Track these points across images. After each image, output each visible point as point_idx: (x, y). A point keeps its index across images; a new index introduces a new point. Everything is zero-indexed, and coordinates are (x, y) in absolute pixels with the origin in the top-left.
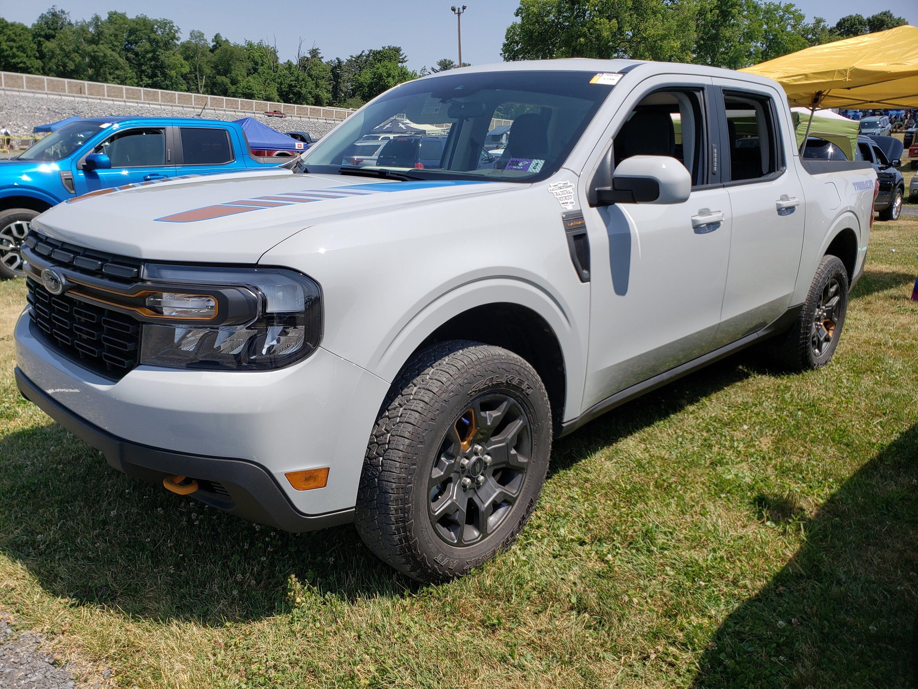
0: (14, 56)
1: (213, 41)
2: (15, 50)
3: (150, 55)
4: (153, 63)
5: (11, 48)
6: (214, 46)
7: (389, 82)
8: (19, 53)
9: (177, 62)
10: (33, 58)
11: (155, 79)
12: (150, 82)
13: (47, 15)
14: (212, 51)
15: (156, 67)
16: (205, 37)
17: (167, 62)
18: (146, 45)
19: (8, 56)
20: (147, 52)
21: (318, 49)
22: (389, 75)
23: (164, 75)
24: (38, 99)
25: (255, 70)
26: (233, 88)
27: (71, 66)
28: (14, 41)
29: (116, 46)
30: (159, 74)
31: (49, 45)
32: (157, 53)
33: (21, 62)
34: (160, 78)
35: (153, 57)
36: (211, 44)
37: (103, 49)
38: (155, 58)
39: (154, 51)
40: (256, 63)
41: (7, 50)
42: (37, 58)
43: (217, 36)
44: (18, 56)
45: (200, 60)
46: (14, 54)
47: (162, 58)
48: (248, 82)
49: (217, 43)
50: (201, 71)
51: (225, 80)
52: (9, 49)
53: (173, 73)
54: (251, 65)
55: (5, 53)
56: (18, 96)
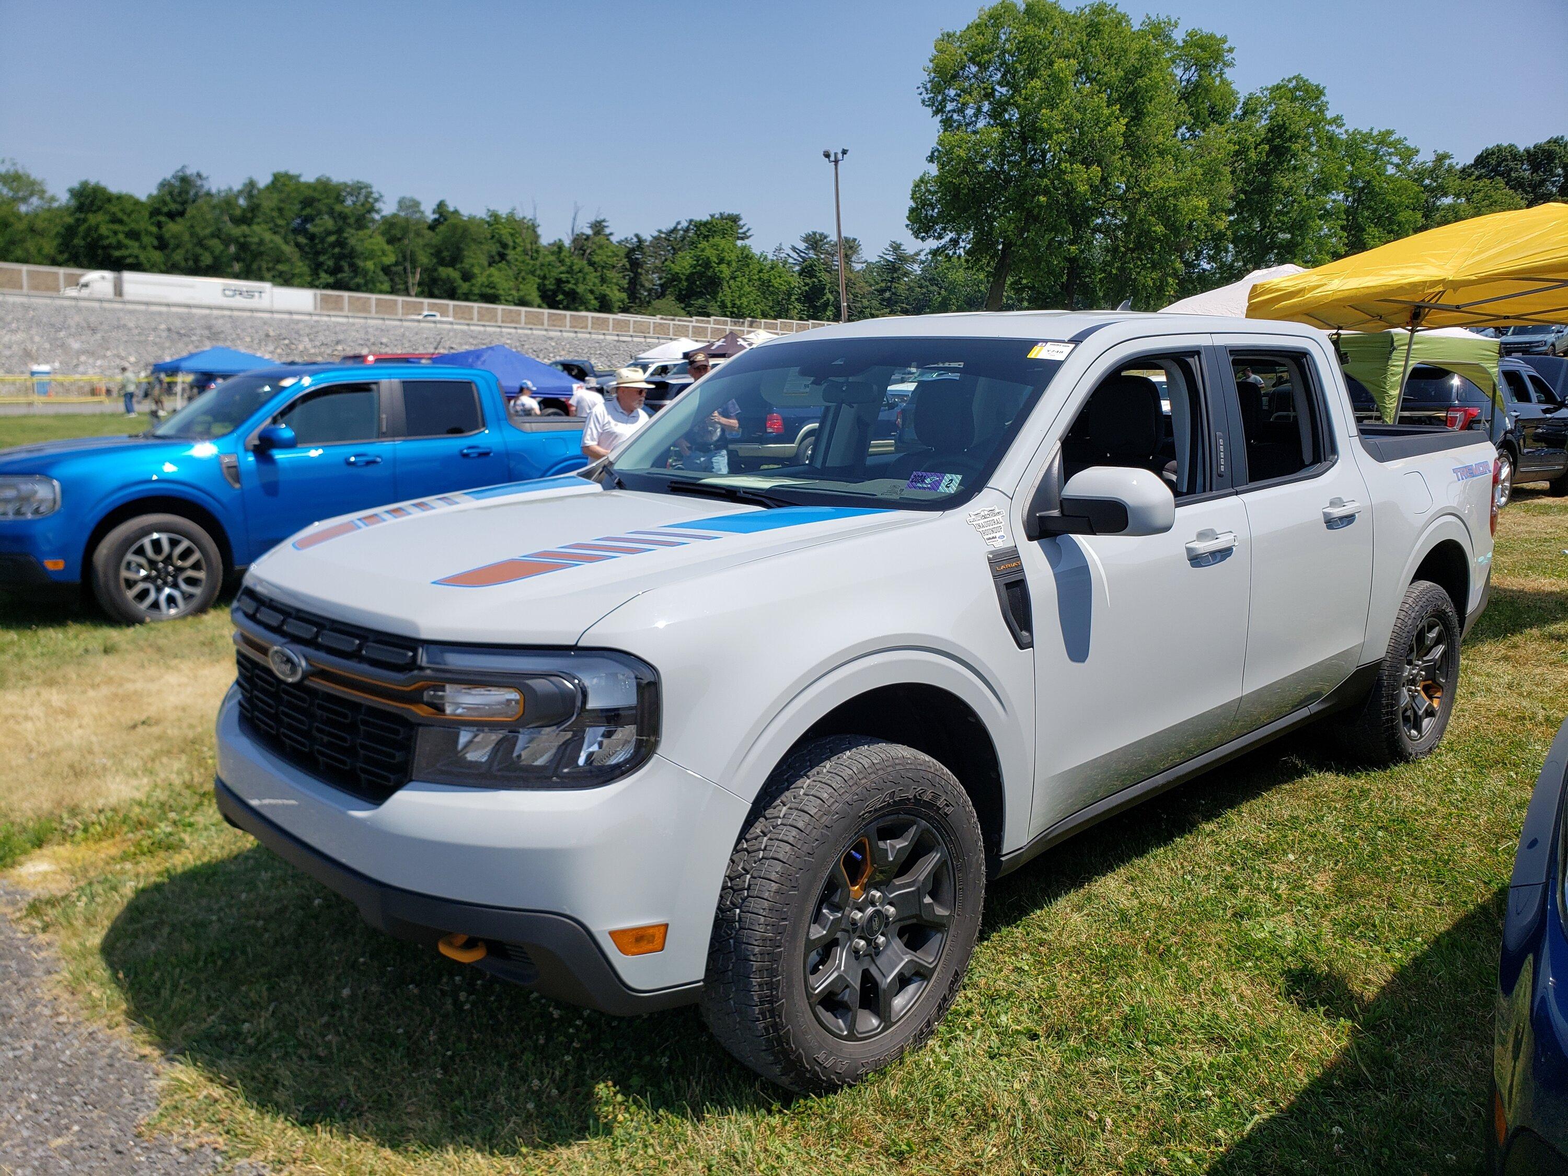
0: (120, 246)
1: (434, 212)
2: (121, 236)
3: (332, 238)
4: (337, 250)
5: (115, 233)
6: (435, 220)
7: (721, 272)
8: (127, 242)
9: (376, 248)
10: (150, 248)
11: (339, 276)
12: (331, 280)
13: (173, 181)
14: (432, 227)
15: (341, 257)
16: (422, 208)
17: (359, 248)
18: (328, 222)
19: (110, 246)
20: (329, 233)
21: (604, 221)
22: (721, 261)
23: (355, 269)
24: (153, 313)
25: (502, 256)
26: (465, 287)
27: (207, 259)
28: (121, 222)
29: (280, 226)
30: (346, 268)
31: (173, 228)
32: (345, 235)
33: (130, 256)
34: (345, 275)
35: (337, 241)
36: (431, 216)
37: (260, 232)
38: (341, 243)
39: (340, 231)
40: (505, 246)
41: (108, 237)
42: (155, 248)
43: (441, 206)
44: (127, 247)
45: (413, 244)
46: (119, 242)
47: (352, 242)
48: (490, 276)
49: (441, 215)
50: (414, 262)
51: (453, 274)
52: (111, 234)
53: (370, 265)
54: (494, 248)
55: (106, 242)
56: (122, 310)
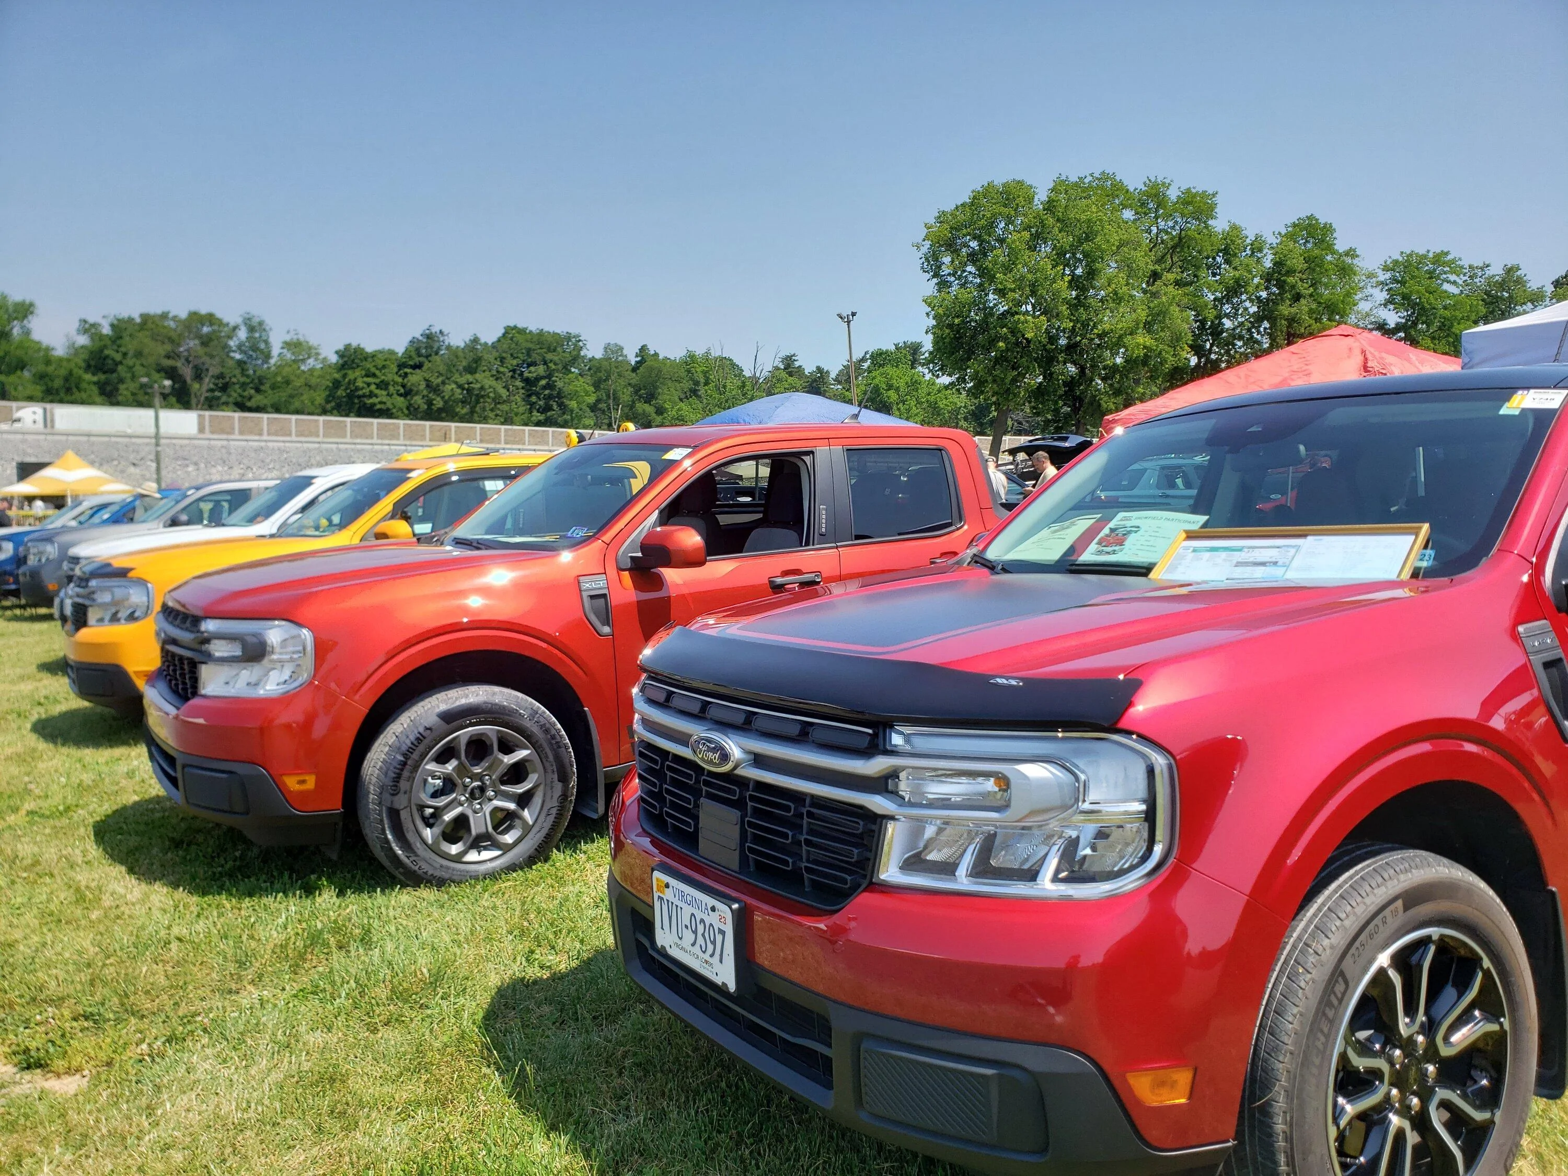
0: (371, 395)
1: (637, 356)
2: (373, 387)
3: (543, 382)
4: (547, 392)
5: (369, 385)
6: (637, 362)
7: (889, 397)
8: (378, 392)
9: (578, 389)
10: (395, 396)
11: (549, 414)
12: (542, 417)
13: (421, 338)
14: (635, 369)
15: (550, 397)
16: (625, 352)
17: (567, 389)
18: (541, 370)
19: (364, 396)
20: (542, 378)
21: (794, 355)
22: (890, 387)
23: (562, 406)
24: (376, 452)
25: (694, 392)
26: (659, 419)
27: (438, 403)
28: (374, 375)
29: (502, 373)
30: (555, 407)
31: (416, 378)
32: (554, 379)
33: (380, 403)
34: (555, 412)
35: (548, 384)
36: (633, 360)
37: (484, 379)
38: (549, 386)
39: (549, 376)
40: (697, 383)
41: (363, 388)
42: (401, 395)
43: (643, 349)
44: (376, 396)
45: (615, 384)
46: (371, 392)
47: (559, 384)
48: (679, 410)
49: (642, 357)
50: (616, 399)
51: (649, 409)
52: (365, 386)
53: (573, 404)
54: (687, 385)
55: (360, 393)
56: (353, 450)
